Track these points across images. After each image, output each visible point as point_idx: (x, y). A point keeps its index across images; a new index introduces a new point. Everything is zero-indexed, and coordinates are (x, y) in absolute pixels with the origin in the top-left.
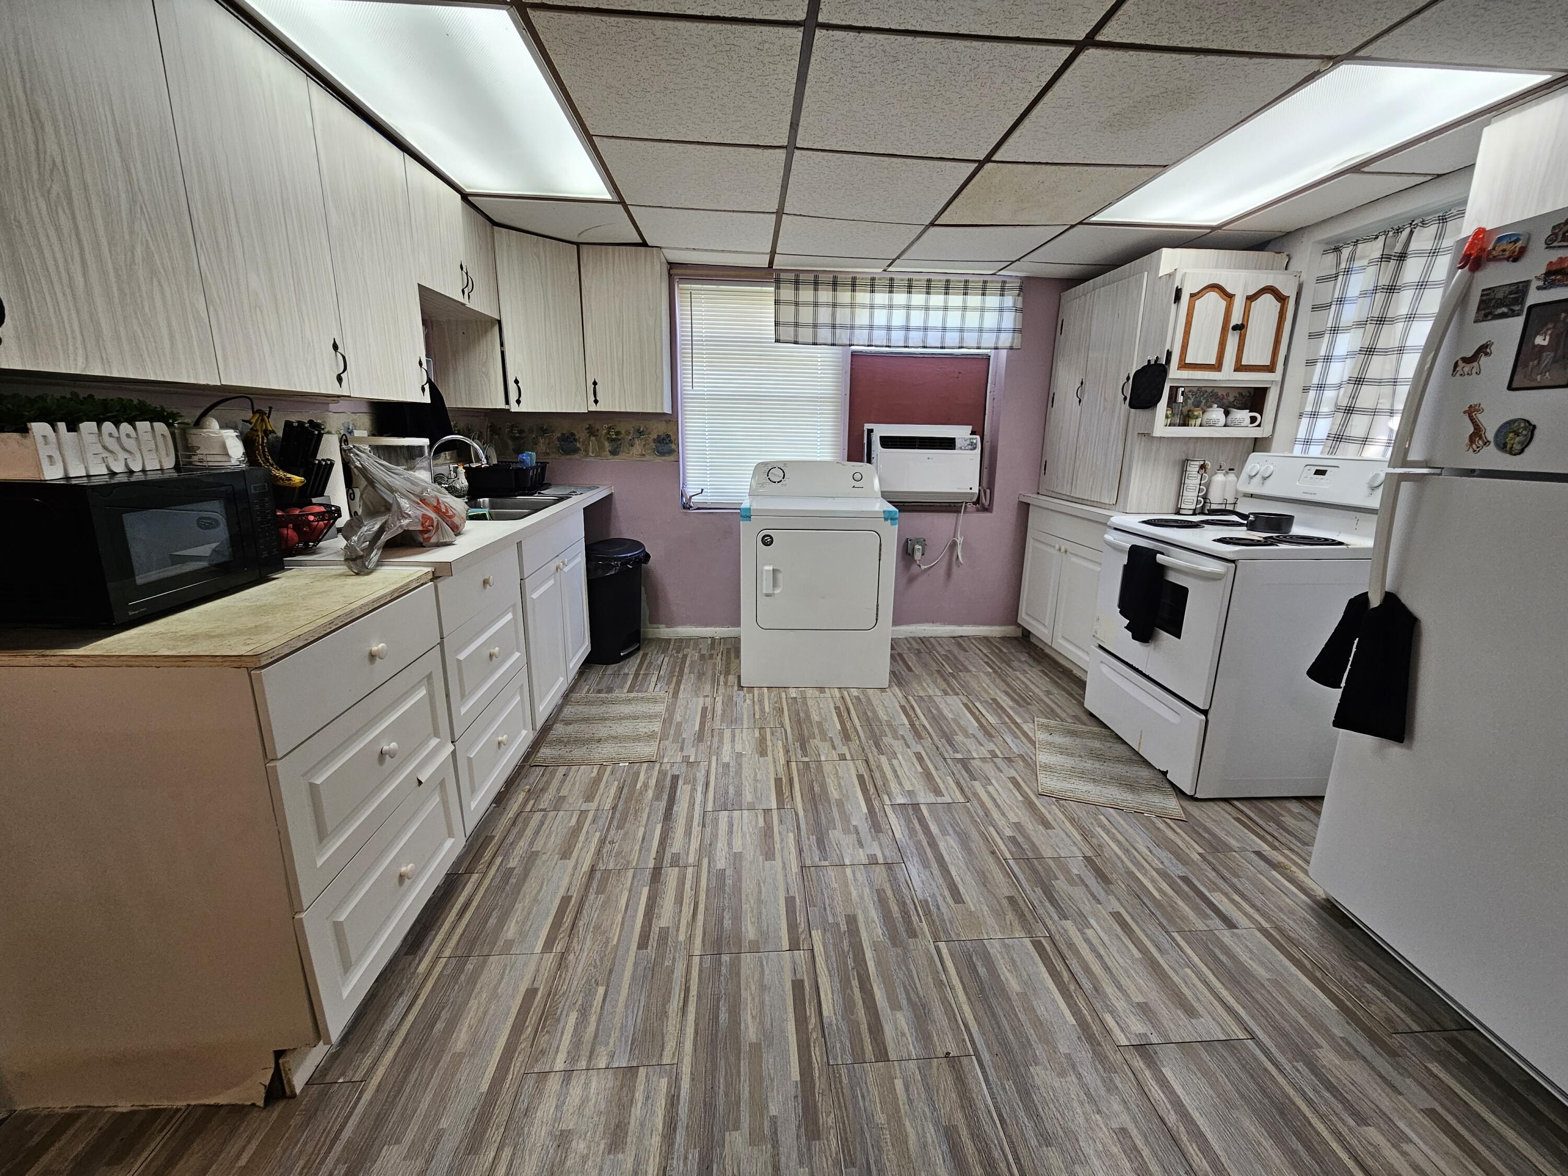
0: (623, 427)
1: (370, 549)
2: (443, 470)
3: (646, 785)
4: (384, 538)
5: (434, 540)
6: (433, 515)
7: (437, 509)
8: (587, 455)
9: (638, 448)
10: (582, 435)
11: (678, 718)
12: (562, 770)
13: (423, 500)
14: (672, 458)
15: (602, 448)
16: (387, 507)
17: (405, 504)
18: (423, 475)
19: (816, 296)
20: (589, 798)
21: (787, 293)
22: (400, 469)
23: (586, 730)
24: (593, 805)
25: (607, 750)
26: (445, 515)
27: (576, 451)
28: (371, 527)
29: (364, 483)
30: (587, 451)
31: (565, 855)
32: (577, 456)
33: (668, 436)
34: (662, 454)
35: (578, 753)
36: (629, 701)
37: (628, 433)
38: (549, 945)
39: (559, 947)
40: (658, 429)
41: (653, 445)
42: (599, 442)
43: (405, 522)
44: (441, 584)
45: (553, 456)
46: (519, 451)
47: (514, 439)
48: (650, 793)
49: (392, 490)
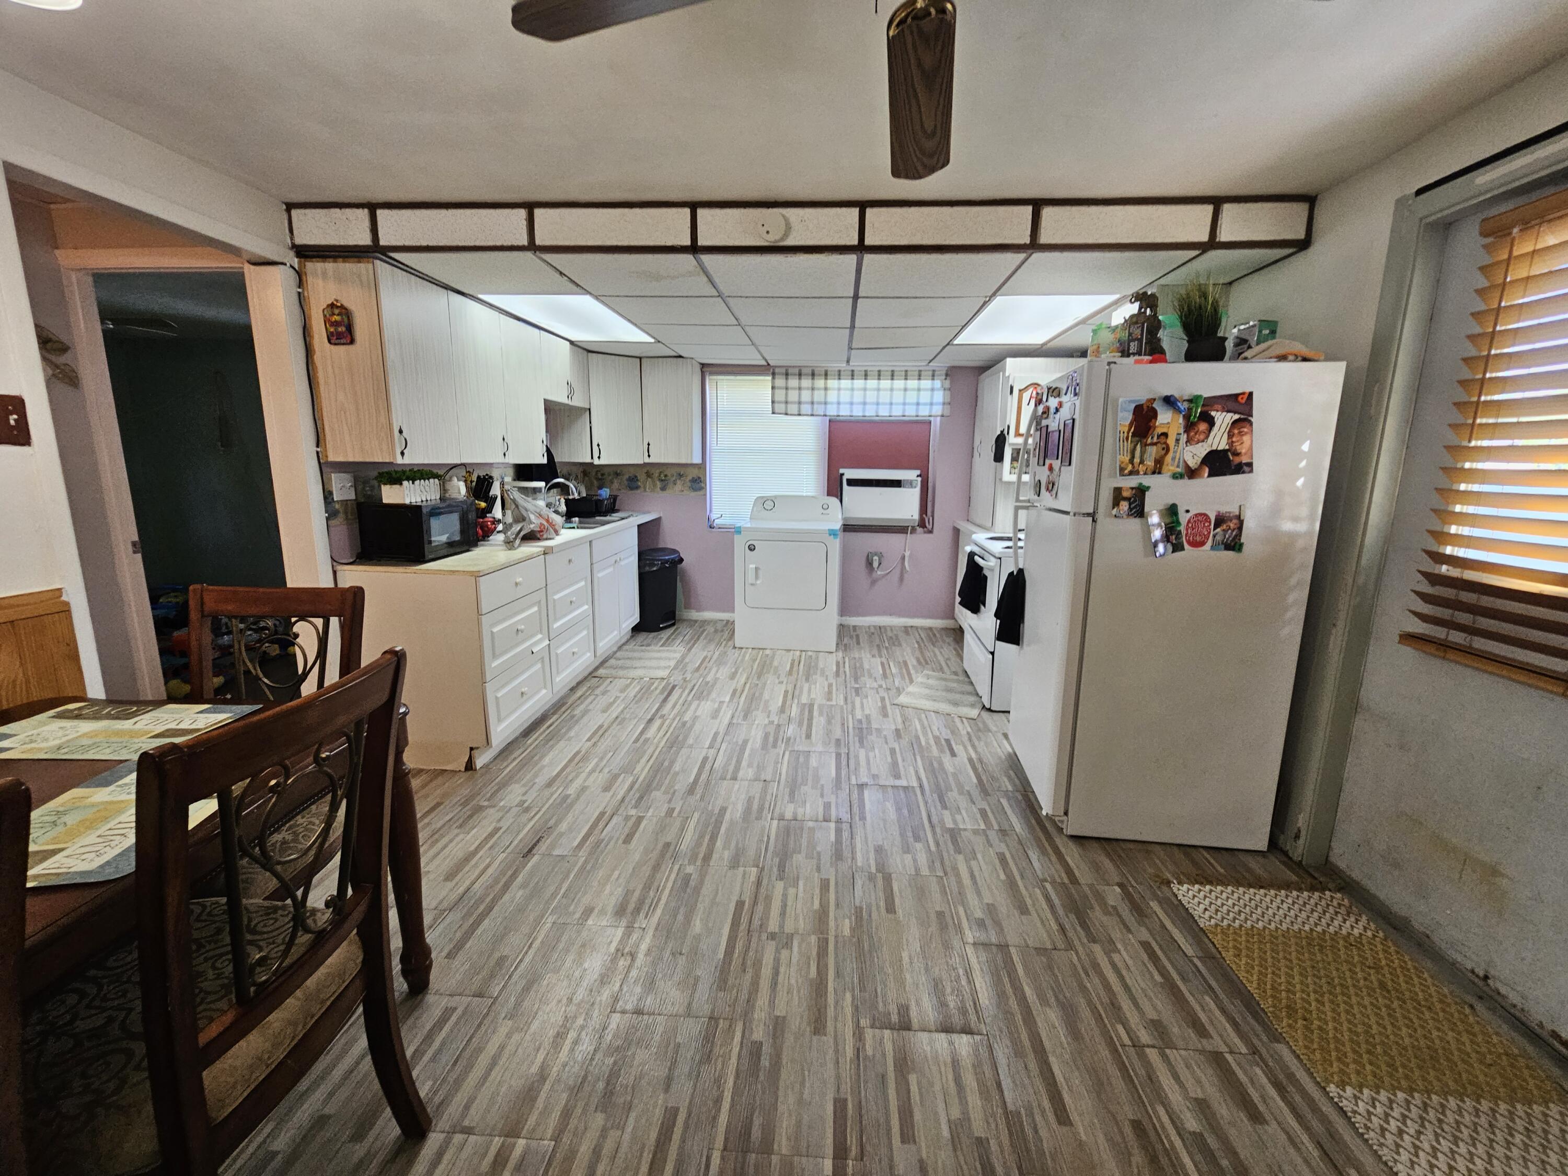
0: (669, 472)
1: (515, 539)
2: (552, 500)
3: (656, 688)
4: (522, 534)
5: (545, 536)
6: (545, 523)
7: (548, 521)
8: (645, 490)
9: (679, 486)
10: (642, 477)
11: (687, 660)
12: (609, 680)
13: (540, 515)
14: (701, 493)
15: (655, 485)
16: (524, 519)
17: (532, 517)
18: (541, 503)
19: (800, 383)
20: (622, 691)
21: (780, 382)
22: (530, 499)
23: (628, 663)
24: (623, 695)
25: (639, 673)
26: (551, 524)
27: (637, 488)
28: (517, 528)
29: (513, 506)
30: (645, 488)
31: (604, 711)
32: (639, 491)
33: (699, 478)
34: (695, 490)
35: (621, 673)
36: (659, 651)
37: (673, 476)
38: (589, 740)
39: (593, 740)
40: (694, 473)
41: (689, 484)
42: (654, 482)
43: (532, 526)
44: (547, 556)
45: (623, 491)
46: (600, 488)
47: (598, 479)
48: (658, 691)
49: (526, 510)
